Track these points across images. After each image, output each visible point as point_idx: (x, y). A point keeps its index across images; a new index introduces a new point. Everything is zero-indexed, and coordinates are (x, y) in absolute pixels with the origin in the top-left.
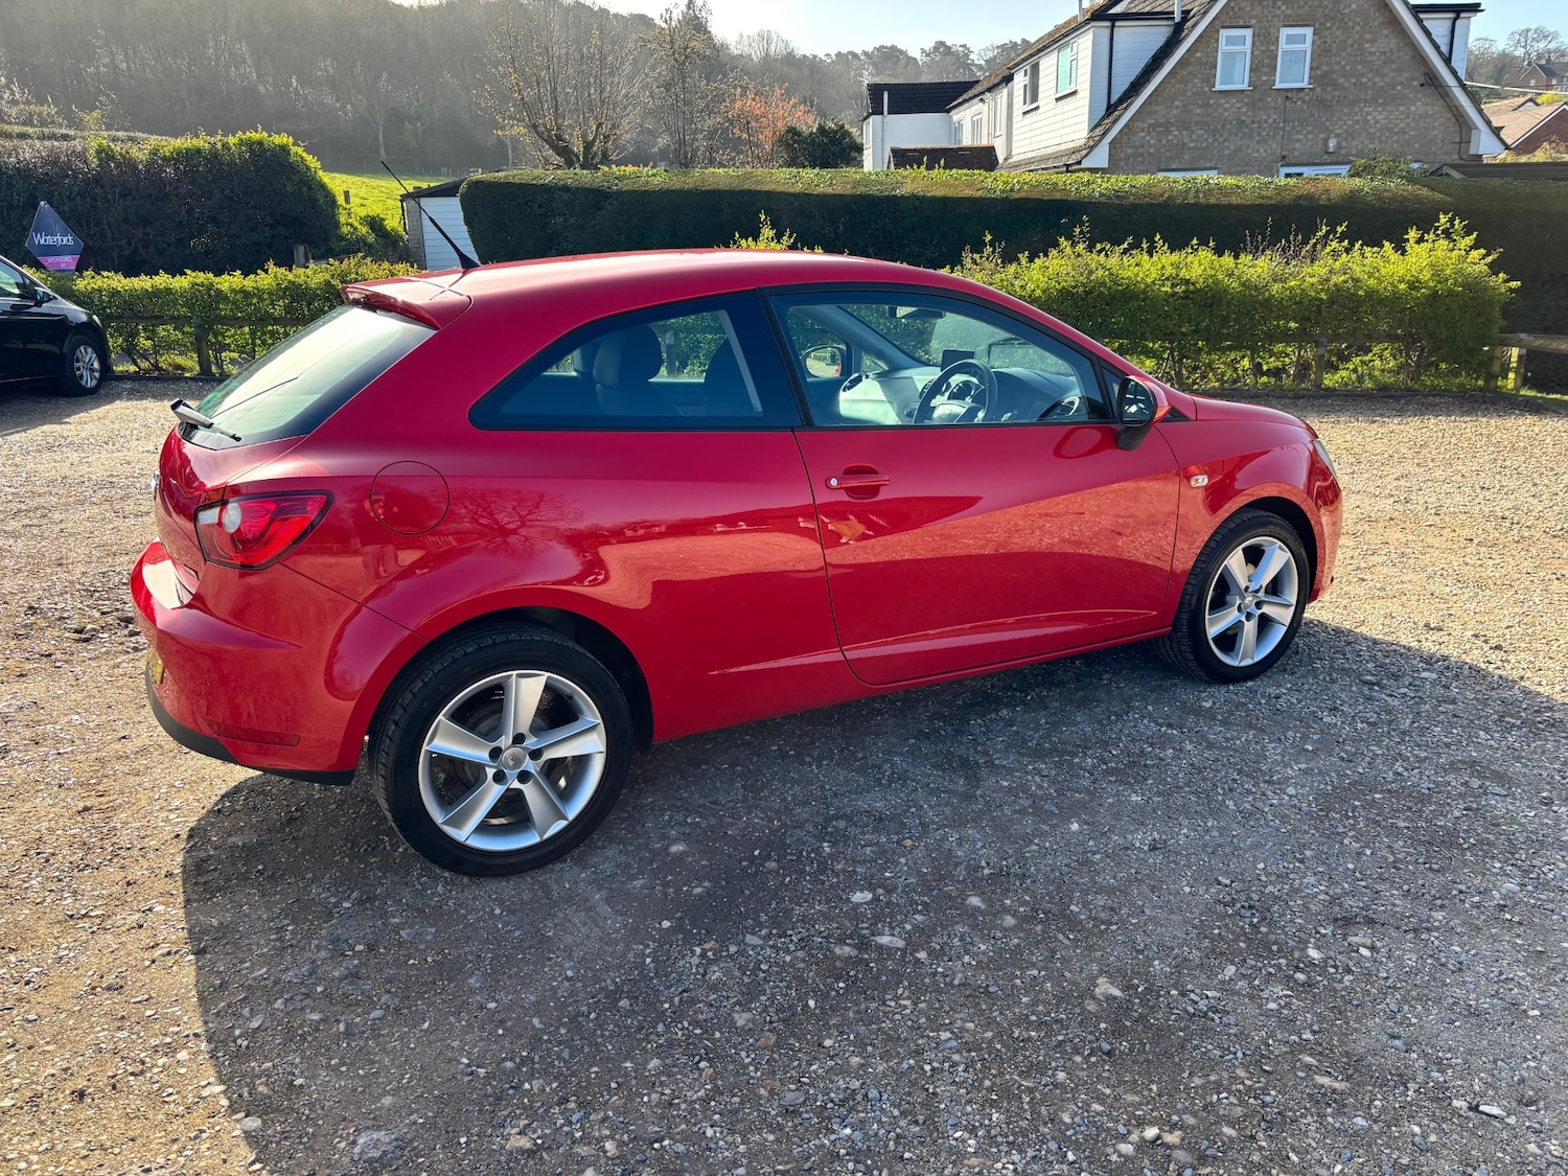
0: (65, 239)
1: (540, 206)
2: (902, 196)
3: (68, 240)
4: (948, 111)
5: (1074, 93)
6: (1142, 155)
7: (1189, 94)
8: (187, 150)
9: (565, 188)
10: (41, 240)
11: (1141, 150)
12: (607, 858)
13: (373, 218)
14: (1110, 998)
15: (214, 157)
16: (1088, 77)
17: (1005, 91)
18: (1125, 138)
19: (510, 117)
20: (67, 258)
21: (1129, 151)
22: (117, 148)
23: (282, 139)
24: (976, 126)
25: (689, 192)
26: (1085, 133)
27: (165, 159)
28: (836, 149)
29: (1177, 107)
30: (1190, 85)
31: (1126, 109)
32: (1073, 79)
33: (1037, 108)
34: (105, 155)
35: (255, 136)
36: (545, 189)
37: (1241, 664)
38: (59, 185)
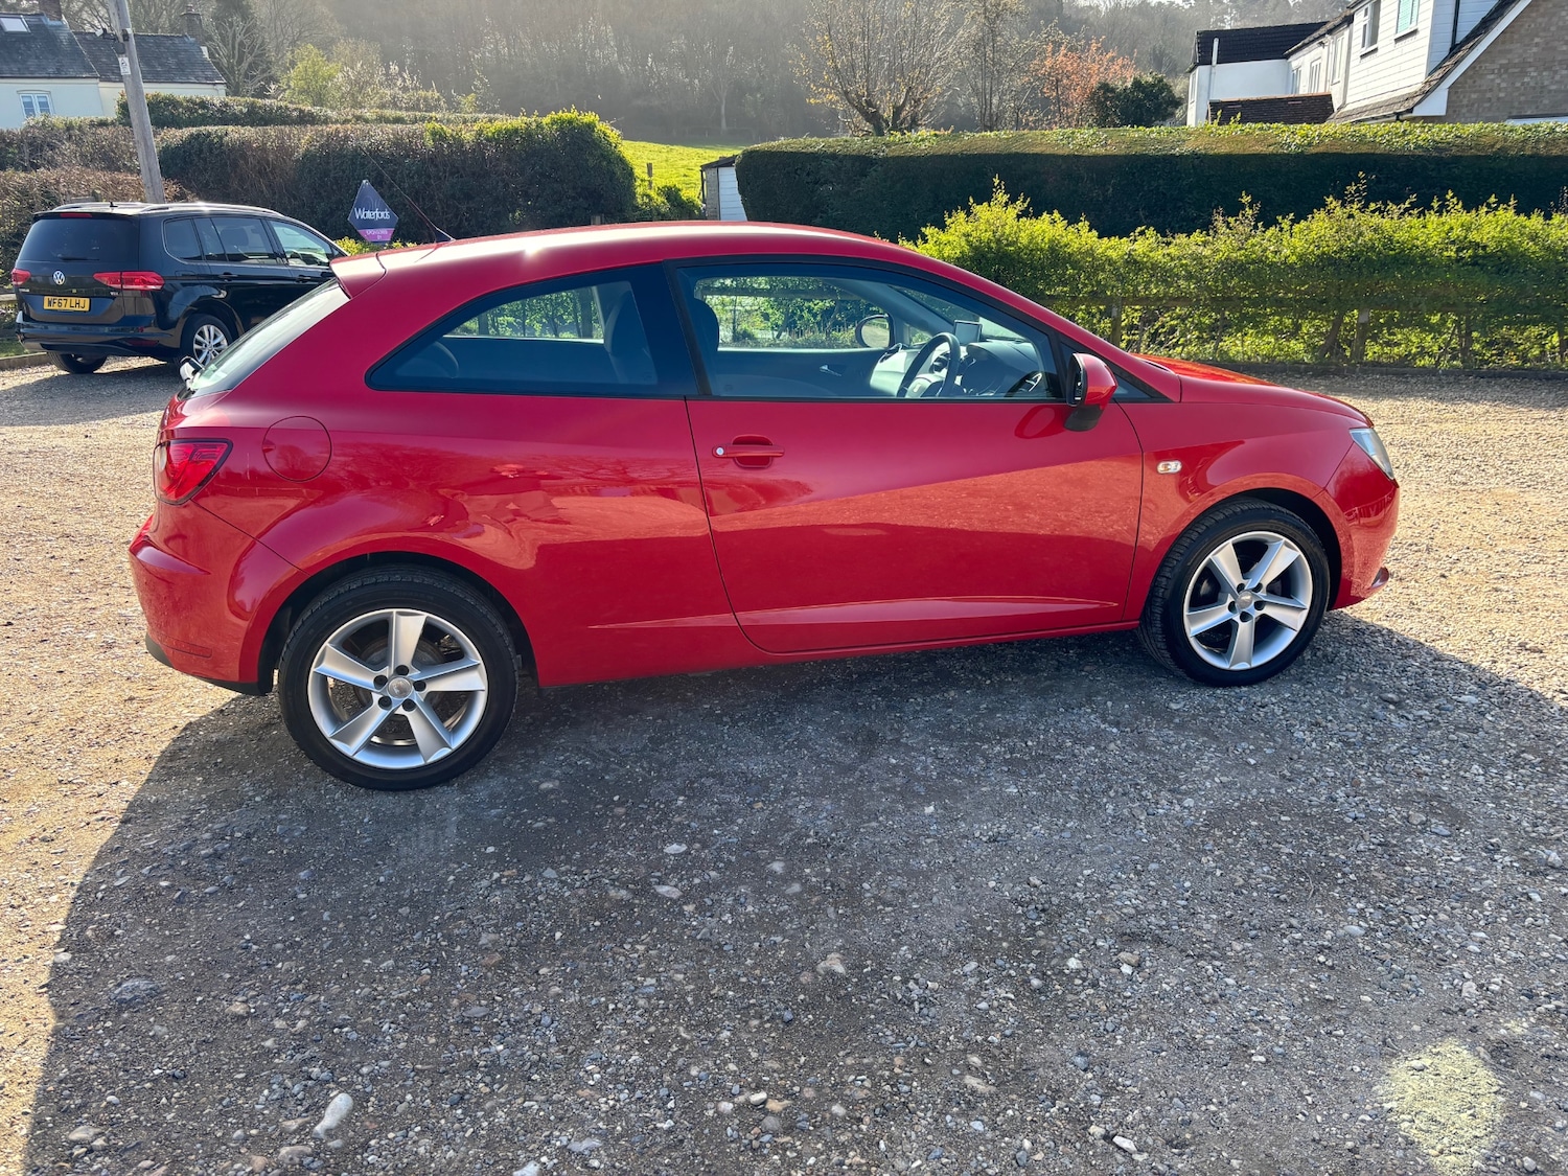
0: (382, 213)
1: (808, 174)
2: (1181, 155)
3: (385, 215)
4: (1287, 57)
5: (1414, 32)
6: (1490, 100)
7: (1553, 29)
8: (507, 130)
9: (834, 156)
10: (360, 214)
11: (1488, 95)
12: (487, 786)
13: (670, 189)
14: (832, 973)
15: (528, 135)
16: (1430, 14)
17: (1347, 33)
18: (1470, 81)
19: (823, 85)
20: (384, 231)
21: (1474, 96)
22: (448, 130)
23: (590, 117)
24: (1314, 72)
25: (955, 156)
26: (1422, 78)
27: (488, 139)
28: (1153, 104)
29: (1537, 45)
30: (1555, 19)
31: (1471, 48)
32: (1414, 17)
33: (1376, 50)
34: (439, 136)
35: (566, 116)
36: (814, 157)
37: (1234, 667)
38: (401, 164)
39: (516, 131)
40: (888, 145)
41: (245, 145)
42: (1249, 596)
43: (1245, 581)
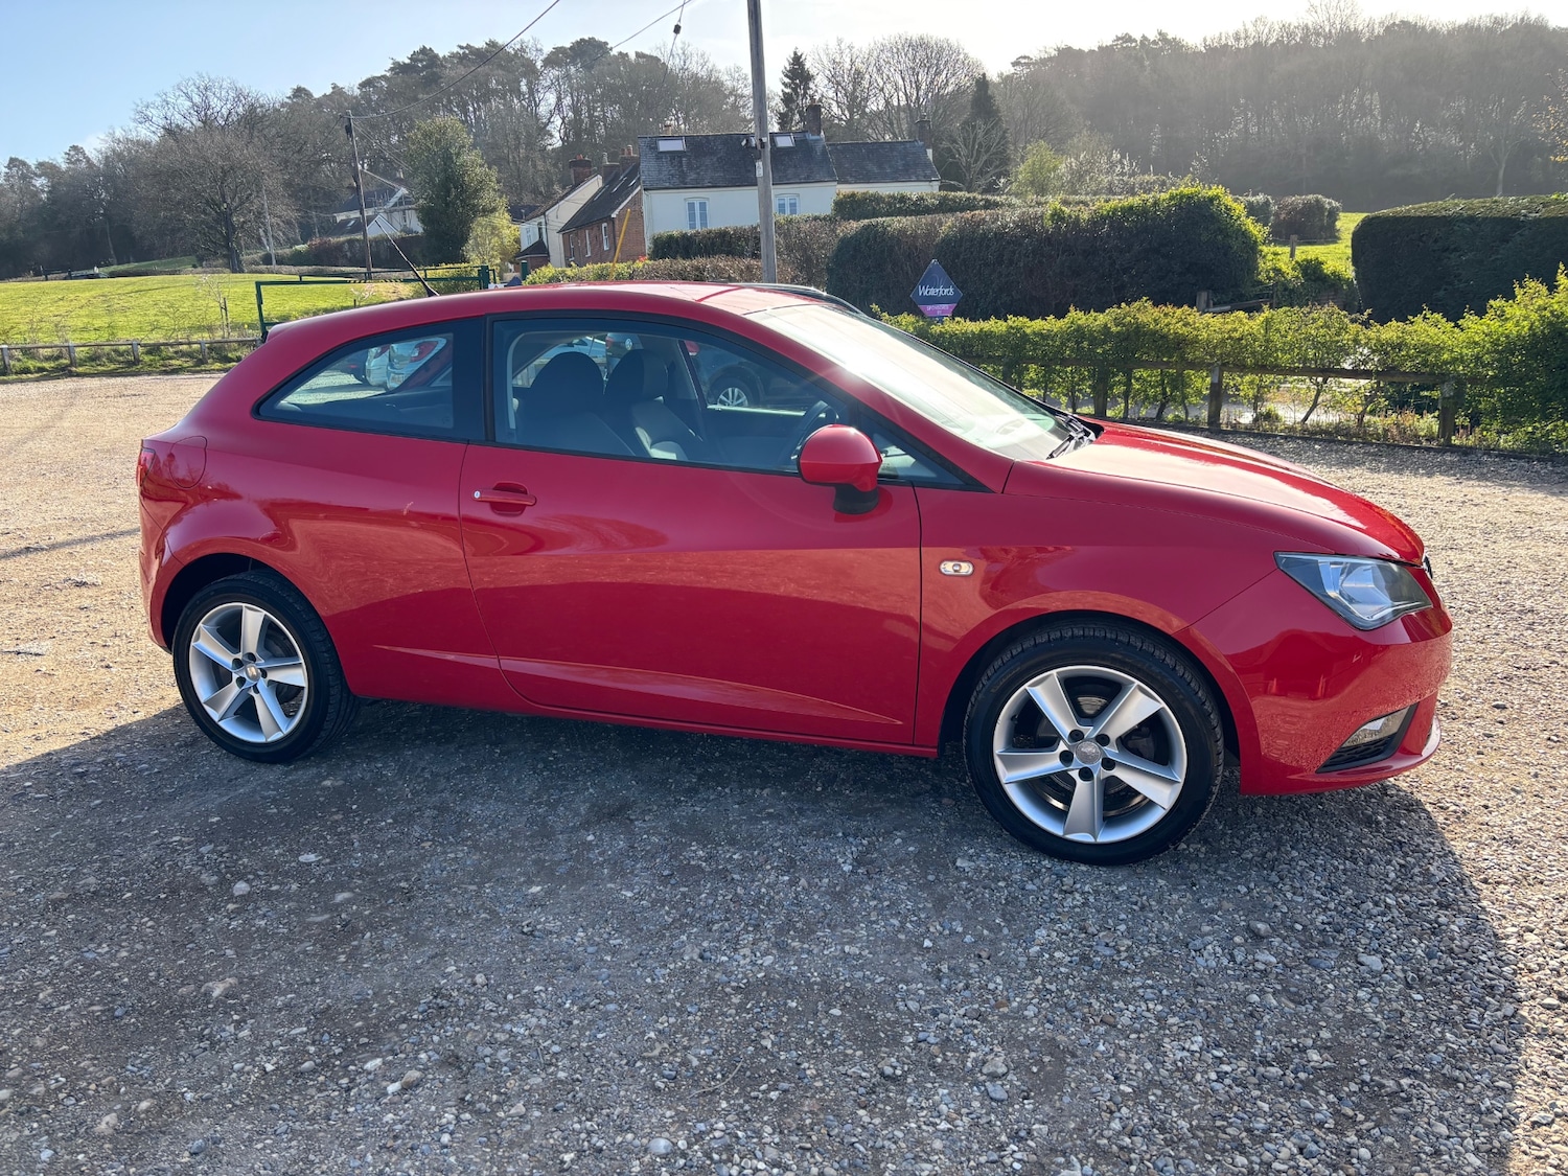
0: (946, 290)
3: (950, 291)
8: (1122, 209)
10: (924, 291)
15: (1142, 212)
20: (945, 307)
22: (1068, 211)
23: (1214, 190)
27: (1103, 218)
34: (1057, 216)
35: (1187, 190)
36: (1447, 222)
37: (1069, 837)
38: (1020, 245)
39: (1131, 208)
40: (1545, 205)
41: (902, 231)
42: (1090, 748)
43: (1082, 728)
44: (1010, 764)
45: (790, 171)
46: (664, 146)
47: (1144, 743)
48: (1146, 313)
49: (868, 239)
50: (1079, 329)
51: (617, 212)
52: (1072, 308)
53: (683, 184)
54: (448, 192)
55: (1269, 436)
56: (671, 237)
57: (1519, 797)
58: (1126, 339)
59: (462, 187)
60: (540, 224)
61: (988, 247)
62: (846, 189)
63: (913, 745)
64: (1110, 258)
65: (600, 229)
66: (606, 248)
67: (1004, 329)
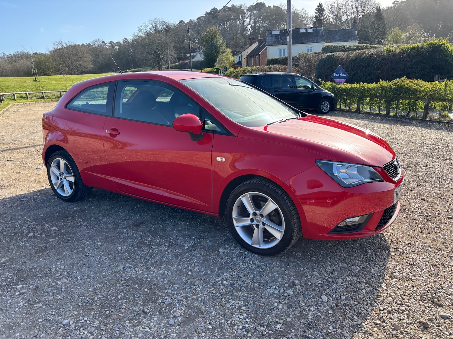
0: (343, 75)
3: (345, 75)
10: (336, 75)
22: (392, 49)
27: (403, 51)
34: (388, 51)
35: (434, 42)
37: (253, 245)
38: (376, 60)
39: (413, 48)
41: (339, 57)
42: (259, 218)
43: (256, 212)
44: (237, 221)
45: (311, 39)
46: (274, 33)
47: (274, 218)
48: (404, 82)
49: (329, 59)
50: (382, 87)
51: (261, 52)
52: (381, 80)
53: (278, 44)
54: (212, 47)
55: (442, 122)
56: (272, 60)
57: (431, 249)
58: (396, 90)
59: (216, 47)
60: (240, 56)
61: (365, 61)
62: (326, 44)
63: (212, 213)
64: (405, 64)
65: (256, 57)
66: (257, 63)
67: (358, 87)
